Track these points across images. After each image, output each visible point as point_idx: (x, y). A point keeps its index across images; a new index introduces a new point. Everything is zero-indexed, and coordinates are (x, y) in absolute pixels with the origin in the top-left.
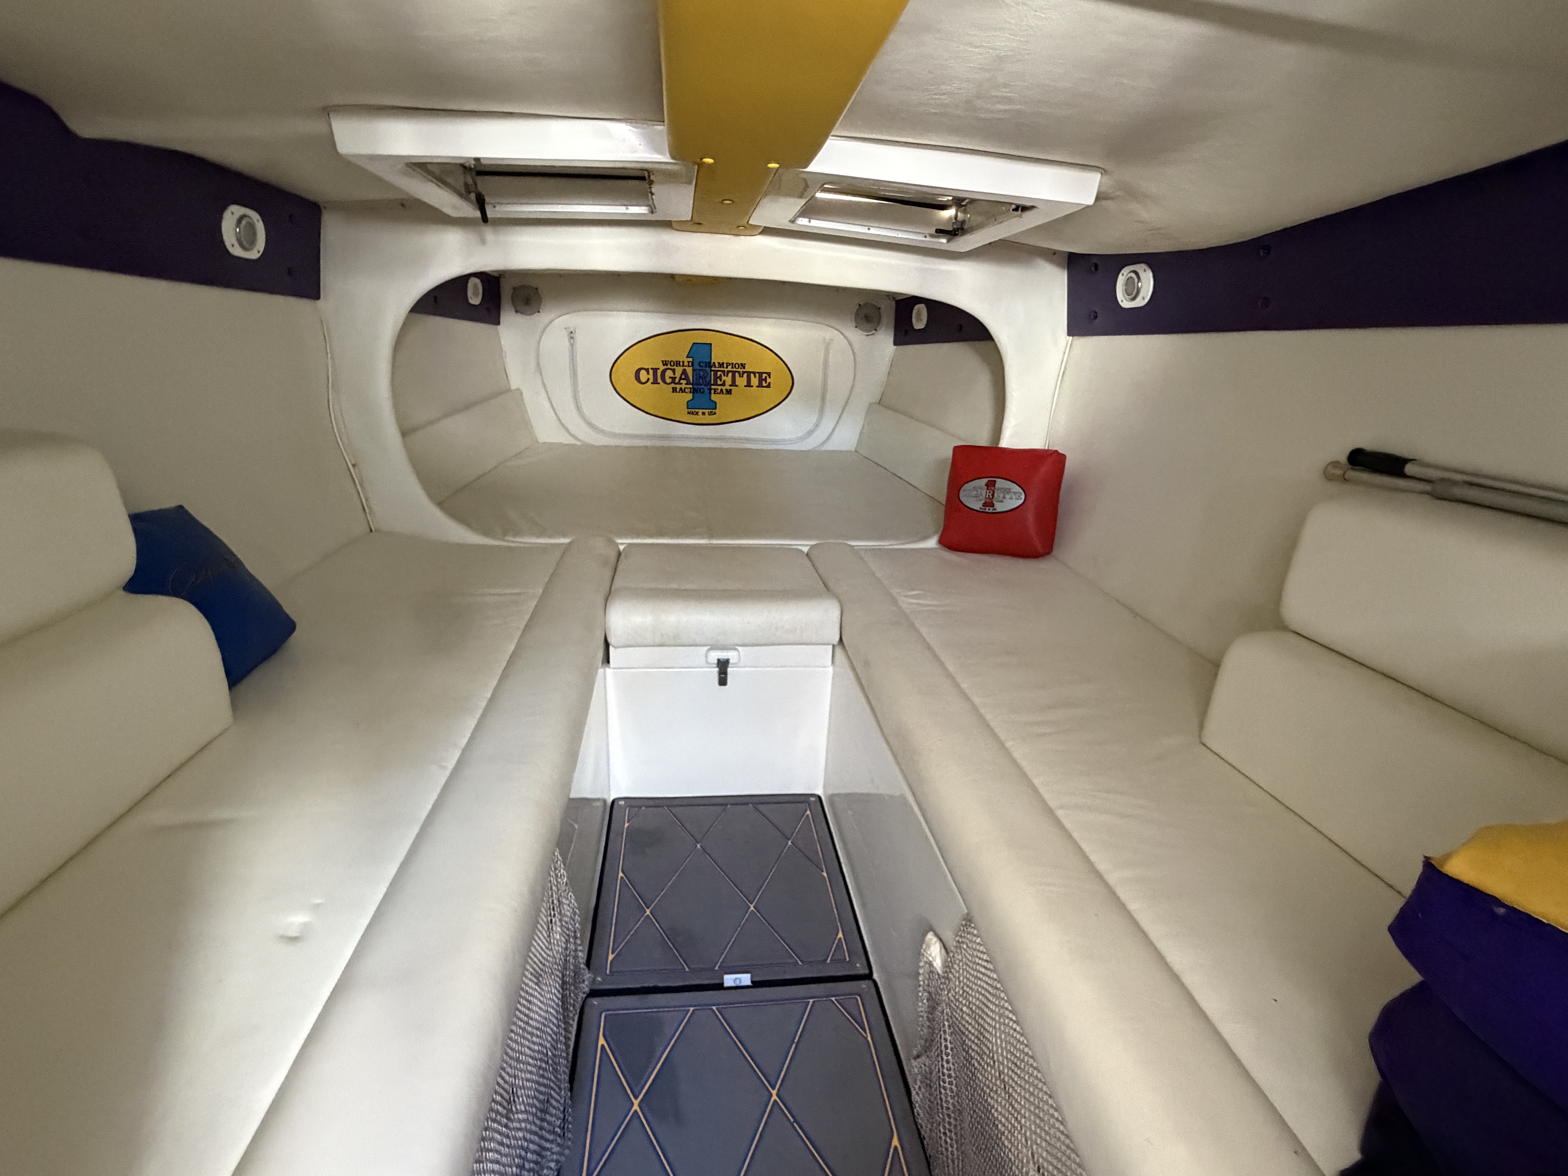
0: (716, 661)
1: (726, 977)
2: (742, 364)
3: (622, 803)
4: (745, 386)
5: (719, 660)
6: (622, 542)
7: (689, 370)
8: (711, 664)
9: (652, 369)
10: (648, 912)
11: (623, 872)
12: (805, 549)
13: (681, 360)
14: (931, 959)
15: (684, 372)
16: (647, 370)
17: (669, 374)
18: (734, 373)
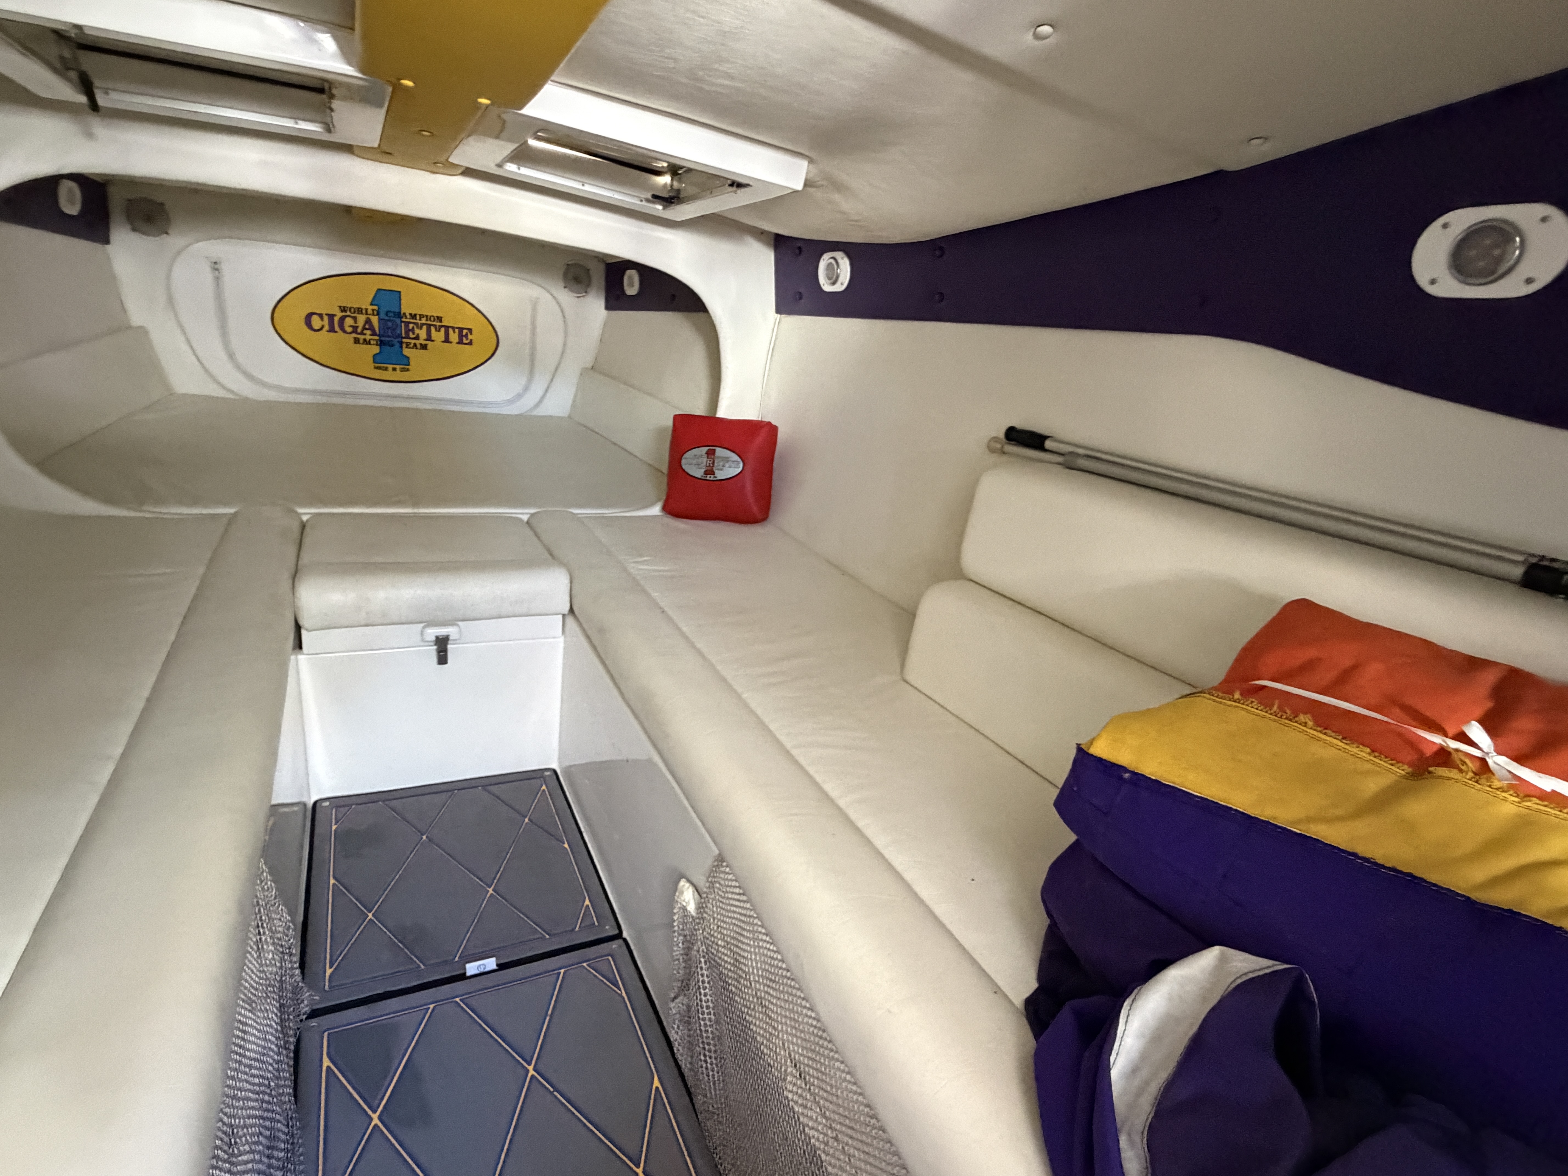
0: (434, 639)
1: (468, 966)
2: (438, 317)
3: (327, 804)
4: (443, 342)
5: (437, 637)
6: (306, 512)
7: (375, 320)
8: (428, 641)
9: (326, 314)
10: (370, 916)
11: (335, 878)
12: (525, 518)
13: (363, 307)
14: (684, 904)
15: (368, 321)
16: (321, 316)
17: (349, 322)
18: (429, 326)
